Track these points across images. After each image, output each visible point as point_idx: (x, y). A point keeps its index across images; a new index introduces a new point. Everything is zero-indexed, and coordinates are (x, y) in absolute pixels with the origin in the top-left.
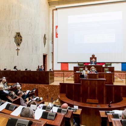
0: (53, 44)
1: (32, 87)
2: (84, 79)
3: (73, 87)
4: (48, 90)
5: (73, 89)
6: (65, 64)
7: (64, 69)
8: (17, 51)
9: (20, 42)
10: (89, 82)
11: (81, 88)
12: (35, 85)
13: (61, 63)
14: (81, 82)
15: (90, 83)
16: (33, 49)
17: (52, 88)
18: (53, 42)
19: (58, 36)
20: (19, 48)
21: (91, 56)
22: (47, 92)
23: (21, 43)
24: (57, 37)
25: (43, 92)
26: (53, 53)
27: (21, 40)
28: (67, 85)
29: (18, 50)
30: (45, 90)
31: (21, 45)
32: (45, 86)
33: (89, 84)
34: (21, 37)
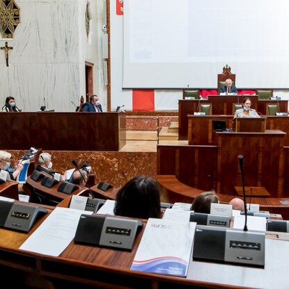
0: (108, 32)
1: (67, 160)
2: (228, 132)
3: (196, 155)
4: (116, 166)
5: (196, 161)
6: (144, 94)
7: (141, 108)
8: (3, 51)
9: (13, 23)
10: (241, 140)
11: (219, 158)
12: (77, 155)
13: (134, 89)
14: (220, 142)
15: (244, 144)
16: (56, 45)
17: (129, 160)
18: (108, 27)
19: (124, 9)
20: (11, 42)
21: (221, 72)
22: (115, 173)
23: (15, 27)
24: (120, 12)
25: (101, 174)
26: (108, 60)
27: (17, 17)
28: (178, 151)
29: (7, 48)
30: (107, 166)
31: (17, 33)
32: (107, 156)
33: (241, 146)
34: (15, 7)
